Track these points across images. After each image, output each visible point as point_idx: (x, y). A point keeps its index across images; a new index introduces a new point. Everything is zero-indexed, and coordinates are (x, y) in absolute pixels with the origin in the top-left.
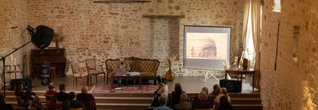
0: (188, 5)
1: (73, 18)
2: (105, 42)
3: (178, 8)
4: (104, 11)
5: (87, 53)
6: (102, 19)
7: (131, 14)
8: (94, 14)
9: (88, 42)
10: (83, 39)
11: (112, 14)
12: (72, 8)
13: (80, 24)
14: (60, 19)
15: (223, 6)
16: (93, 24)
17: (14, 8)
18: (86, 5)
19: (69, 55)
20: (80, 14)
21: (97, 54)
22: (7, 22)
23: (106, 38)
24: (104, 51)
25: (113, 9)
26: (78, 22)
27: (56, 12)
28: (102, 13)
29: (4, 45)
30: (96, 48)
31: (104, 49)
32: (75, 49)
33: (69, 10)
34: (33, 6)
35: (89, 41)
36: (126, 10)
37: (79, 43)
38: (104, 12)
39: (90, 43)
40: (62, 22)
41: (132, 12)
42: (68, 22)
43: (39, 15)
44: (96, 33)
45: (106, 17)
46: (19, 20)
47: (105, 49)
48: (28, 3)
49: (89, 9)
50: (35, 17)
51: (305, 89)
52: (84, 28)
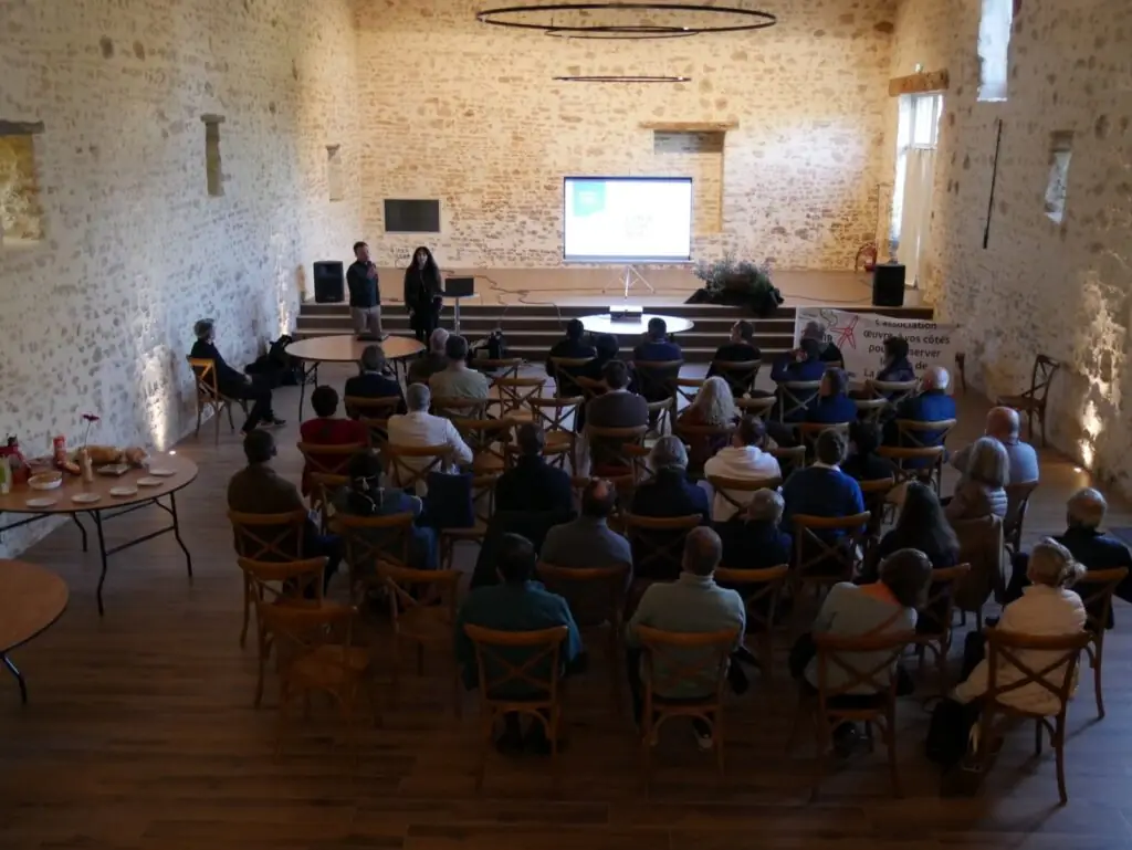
0: (746, 96)
1: (473, 127)
2: (548, 188)
3: (722, 104)
4: (547, 110)
5: (505, 215)
6: (542, 132)
7: (611, 120)
8: (523, 119)
9: (508, 188)
10: (496, 179)
11: (566, 118)
12: (468, 102)
13: (490, 144)
14: (441, 129)
15: (832, 98)
16: (521, 142)
17: (331, 98)
18: (505, 97)
19: (463, 218)
20: (489, 119)
21: (530, 218)
22: (317, 131)
23: (551, 179)
24: (544, 210)
25: (568, 107)
26: (485, 138)
27: (431, 111)
28: (542, 115)
29: (312, 190)
30: (527, 202)
31: (546, 206)
32: (476, 205)
33: (463, 106)
34: (372, 93)
35: (511, 185)
36: (598, 109)
37: (486, 189)
38: (546, 114)
39: (513, 190)
40: (447, 137)
41: (612, 115)
42: (460, 137)
43: (390, 118)
44: (528, 166)
45: (552, 126)
46: (342, 128)
47: (549, 205)
48: (360, 86)
49: (512, 106)
50: (380, 122)
51: (1086, 290)
52: (499, 154)
